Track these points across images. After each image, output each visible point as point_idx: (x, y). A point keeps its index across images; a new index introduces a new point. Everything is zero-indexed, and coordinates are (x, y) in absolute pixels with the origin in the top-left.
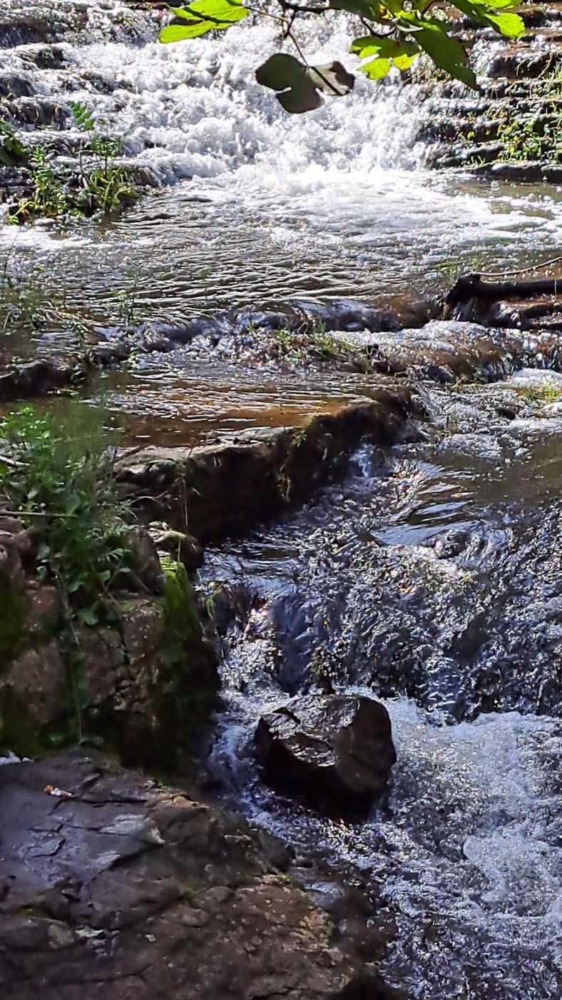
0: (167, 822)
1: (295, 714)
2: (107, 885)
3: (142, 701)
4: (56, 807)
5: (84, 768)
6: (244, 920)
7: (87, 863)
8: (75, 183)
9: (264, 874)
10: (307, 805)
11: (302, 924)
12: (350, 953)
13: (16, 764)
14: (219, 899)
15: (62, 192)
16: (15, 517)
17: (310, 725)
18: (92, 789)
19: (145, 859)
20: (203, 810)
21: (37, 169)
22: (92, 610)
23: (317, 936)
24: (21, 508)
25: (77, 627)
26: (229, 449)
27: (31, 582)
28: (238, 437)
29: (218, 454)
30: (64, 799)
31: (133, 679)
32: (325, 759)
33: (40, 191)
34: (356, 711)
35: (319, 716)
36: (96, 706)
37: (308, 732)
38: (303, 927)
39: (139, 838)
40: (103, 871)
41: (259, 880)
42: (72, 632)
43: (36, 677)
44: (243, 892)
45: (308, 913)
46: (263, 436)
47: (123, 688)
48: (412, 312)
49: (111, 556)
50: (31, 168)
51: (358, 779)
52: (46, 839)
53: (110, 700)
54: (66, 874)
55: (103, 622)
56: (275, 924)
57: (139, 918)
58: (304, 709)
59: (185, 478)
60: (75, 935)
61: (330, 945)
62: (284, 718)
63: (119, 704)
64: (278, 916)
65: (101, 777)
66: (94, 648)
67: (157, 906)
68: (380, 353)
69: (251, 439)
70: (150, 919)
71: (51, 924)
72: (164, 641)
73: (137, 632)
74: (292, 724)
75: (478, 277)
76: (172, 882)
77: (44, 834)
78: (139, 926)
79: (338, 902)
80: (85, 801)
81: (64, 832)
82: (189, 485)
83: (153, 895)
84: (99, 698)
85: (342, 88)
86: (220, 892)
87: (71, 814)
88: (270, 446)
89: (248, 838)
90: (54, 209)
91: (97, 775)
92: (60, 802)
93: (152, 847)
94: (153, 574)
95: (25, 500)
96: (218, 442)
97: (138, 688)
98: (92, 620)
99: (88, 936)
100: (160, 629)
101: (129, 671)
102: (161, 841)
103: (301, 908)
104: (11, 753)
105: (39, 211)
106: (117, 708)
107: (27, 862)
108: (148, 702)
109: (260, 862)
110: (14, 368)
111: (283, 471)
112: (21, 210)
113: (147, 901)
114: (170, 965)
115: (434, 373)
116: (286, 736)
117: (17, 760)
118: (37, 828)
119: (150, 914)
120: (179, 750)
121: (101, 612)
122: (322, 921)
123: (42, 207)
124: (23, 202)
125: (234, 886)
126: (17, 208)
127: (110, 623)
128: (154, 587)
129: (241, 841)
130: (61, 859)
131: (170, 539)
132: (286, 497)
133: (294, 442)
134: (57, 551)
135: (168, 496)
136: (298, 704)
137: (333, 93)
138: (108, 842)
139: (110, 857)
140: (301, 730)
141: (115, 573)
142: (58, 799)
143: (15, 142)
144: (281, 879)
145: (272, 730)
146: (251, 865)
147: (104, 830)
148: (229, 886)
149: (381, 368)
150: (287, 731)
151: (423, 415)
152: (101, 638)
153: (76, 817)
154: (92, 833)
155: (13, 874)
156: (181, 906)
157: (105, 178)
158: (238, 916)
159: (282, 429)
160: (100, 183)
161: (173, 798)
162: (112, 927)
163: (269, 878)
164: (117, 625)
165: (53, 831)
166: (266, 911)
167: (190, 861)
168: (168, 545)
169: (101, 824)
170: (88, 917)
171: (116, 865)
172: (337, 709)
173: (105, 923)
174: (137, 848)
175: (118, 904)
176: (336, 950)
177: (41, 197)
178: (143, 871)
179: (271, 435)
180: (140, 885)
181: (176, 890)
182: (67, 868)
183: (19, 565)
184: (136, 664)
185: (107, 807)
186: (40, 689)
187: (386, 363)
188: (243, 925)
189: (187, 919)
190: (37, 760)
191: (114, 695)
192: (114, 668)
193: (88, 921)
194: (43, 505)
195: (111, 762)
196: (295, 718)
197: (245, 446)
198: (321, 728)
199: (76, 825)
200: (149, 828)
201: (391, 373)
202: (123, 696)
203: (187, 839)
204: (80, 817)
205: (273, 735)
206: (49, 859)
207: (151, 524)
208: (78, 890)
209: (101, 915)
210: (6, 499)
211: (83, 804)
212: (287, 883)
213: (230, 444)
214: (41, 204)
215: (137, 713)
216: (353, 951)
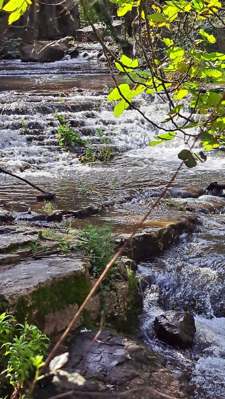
0: (132, 352)
1: (166, 317)
2: (115, 371)
3: (122, 312)
4: (99, 346)
5: (107, 334)
6: (155, 383)
7: (109, 364)
8: (98, 152)
9: (160, 368)
10: (170, 345)
11: (171, 384)
12: (186, 393)
13: (87, 332)
14: (147, 376)
15: (94, 154)
16: (87, 258)
17: (170, 320)
18: (109, 341)
19: (126, 363)
20: (142, 348)
21: (87, 148)
22: (108, 286)
23: (176, 388)
24: (88, 255)
25: (104, 291)
26: (144, 235)
27: (92, 278)
28: (147, 231)
29: (142, 236)
30: (101, 344)
31: (120, 306)
32: (175, 331)
33: (88, 154)
34: (184, 317)
35: (173, 318)
36: (109, 314)
37: (170, 323)
38: (172, 385)
39: (123, 357)
40: (113, 367)
41: (159, 370)
42: (103, 293)
43: (92, 305)
44: (154, 374)
45: (173, 381)
46: (155, 230)
47: (117, 309)
48: (197, 192)
49: (113, 269)
50: (85, 147)
51: (186, 337)
52: (97, 356)
53: (113, 313)
54: (103, 367)
55: (112, 289)
56: (164, 384)
57: (125, 382)
58: (169, 315)
59: (132, 243)
60: (106, 387)
61: (180, 391)
62: (163, 318)
63: (116, 313)
64: (165, 381)
65: (112, 337)
66: (109, 297)
67: (130, 378)
68: (188, 205)
69: (151, 231)
70: (128, 382)
71: (99, 383)
72: (128, 295)
73: (121, 292)
74: (165, 320)
75: (216, 182)
76: (133, 371)
77: (96, 355)
78: (125, 384)
79: (181, 377)
80: (108, 345)
81: (102, 354)
82: (133, 245)
83: (128, 375)
84: (110, 312)
85: (203, 160)
86: (147, 374)
87: (103, 349)
88: (157, 234)
89: (155, 357)
90: (91, 159)
91: (110, 337)
92: (100, 345)
93: (128, 360)
94: (125, 274)
95: (89, 253)
96: (141, 232)
97: (121, 309)
98: (109, 289)
99: (110, 387)
100: (128, 291)
101: (119, 304)
102: (130, 358)
103: (171, 379)
104: (85, 328)
105: (87, 160)
106: (115, 315)
107: (91, 363)
108: (123, 313)
109: (159, 365)
110: (82, 208)
111: (160, 241)
112: (82, 160)
113: (127, 377)
114: (134, 397)
115: (203, 211)
116: (164, 324)
117: (87, 330)
118: (94, 352)
119: (128, 381)
120: (132, 327)
121: (111, 286)
122: (177, 384)
123: (88, 159)
124: (83, 158)
125: (151, 372)
126: (81, 159)
127: (113, 289)
128: (125, 278)
129: (153, 358)
130: (101, 362)
131: (128, 262)
132: (161, 249)
133: (164, 232)
134: (98, 268)
135: (127, 248)
136: (167, 314)
137: (200, 161)
138: (115, 358)
139: (115, 363)
140: (168, 322)
141: (115, 275)
142: (99, 344)
143: (80, 140)
144: (165, 370)
145: (159, 321)
146: (156, 366)
147: (113, 354)
148: (150, 372)
149: (188, 209)
150: (164, 322)
151: (200, 224)
152: (111, 294)
153: (105, 349)
154: (110, 355)
155: (88, 367)
156: (136, 378)
157: (106, 150)
158: (153, 382)
159: (160, 229)
160: (105, 152)
161: (133, 345)
162: (116, 384)
163: (162, 370)
164: (115, 290)
165: (98, 354)
166: (161, 380)
167: (139, 365)
168: (128, 263)
169: (113, 352)
170: (109, 381)
171: (117, 365)
172: (179, 316)
173: (114, 383)
174: (123, 360)
175: (118, 377)
176: (181, 392)
177: (88, 156)
178: (125, 367)
179: (157, 230)
180: (125, 372)
181: (134, 374)
182: (103, 366)
183: (88, 273)
184: (120, 302)
185: (114, 346)
186: (94, 309)
187: (190, 208)
188: (155, 385)
189: (138, 382)
190: (93, 331)
191: (114, 311)
192: (114, 303)
193: (109, 382)
194: (95, 254)
195: (115, 333)
196: (166, 318)
197: (149, 234)
198: (174, 322)
199: (105, 352)
200: (126, 354)
201: (191, 211)
202: (117, 311)
203: (138, 357)
204: (106, 350)
205: (159, 323)
206: (98, 362)
207: (123, 257)
208: (107, 372)
209: (113, 381)
210: (84, 252)
211: (107, 346)
212: (167, 371)
213: (145, 233)
214: (88, 158)
215: (121, 316)
216: (187, 393)
